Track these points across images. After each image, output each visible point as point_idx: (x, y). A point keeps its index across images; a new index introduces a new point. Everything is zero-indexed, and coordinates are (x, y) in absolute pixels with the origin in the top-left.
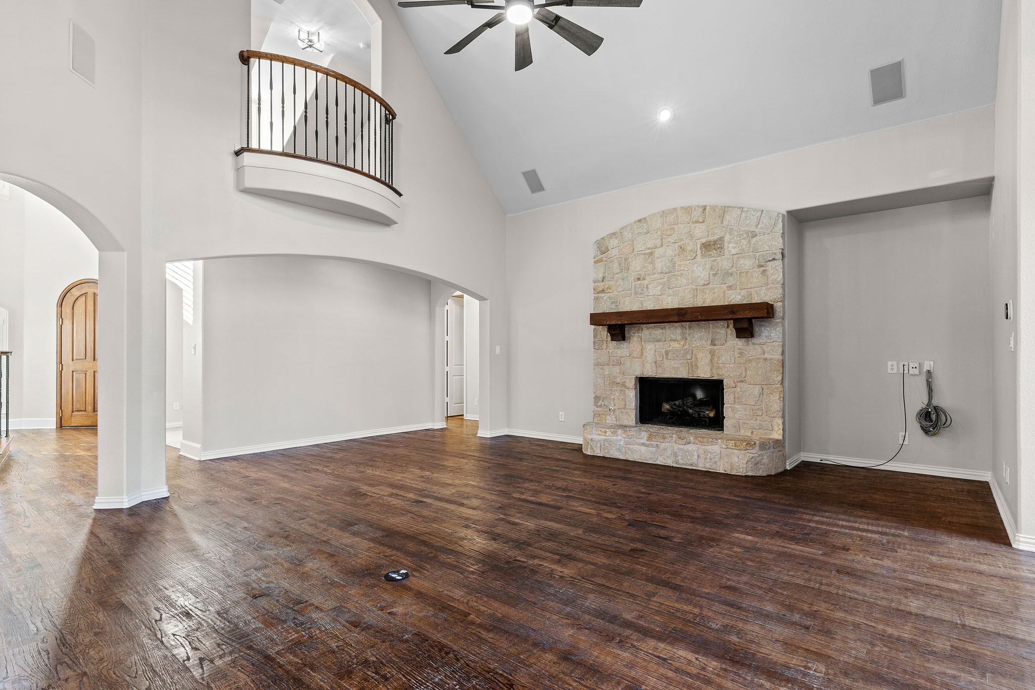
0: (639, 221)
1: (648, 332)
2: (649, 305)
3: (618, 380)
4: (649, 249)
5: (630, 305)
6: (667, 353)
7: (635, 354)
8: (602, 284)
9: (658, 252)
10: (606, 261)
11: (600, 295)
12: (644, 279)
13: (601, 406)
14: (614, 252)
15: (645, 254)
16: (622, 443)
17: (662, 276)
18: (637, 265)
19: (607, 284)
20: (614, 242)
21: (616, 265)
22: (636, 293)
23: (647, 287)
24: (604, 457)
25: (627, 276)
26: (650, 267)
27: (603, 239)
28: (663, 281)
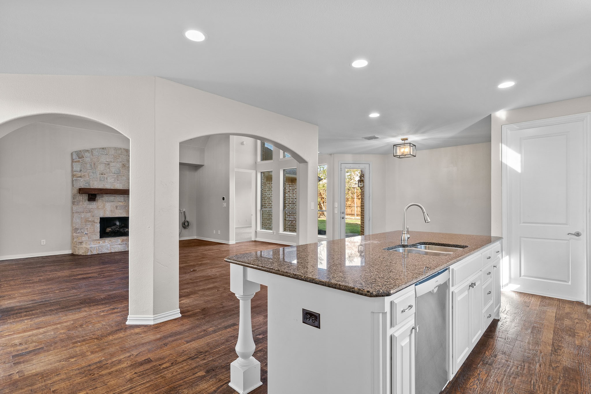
0: (103, 148)
1: (106, 198)
2: (108, 186)
3: (90, 220)
4: (107, 162)
5: (96, 185)
6: (117, 207)
7: (100, 207)
8: (80, 173)
9: (112, 164)
10: (82, 163)
11: (78, 178)
12: (105, 174)
13: (79, 233)
14: (87, 160)
15: (105, 164)
16: (109, 246)
17: (114, 174)
18: (101, 168)
19: (83, 174)
20: (87, 154)
21: (88, 166)
22: (100, 180)
23: (107, 179)
24: (98, 254)
25: (95, 172)
26: (108, 170)
27: (80, 151)
28: (114, 177)
